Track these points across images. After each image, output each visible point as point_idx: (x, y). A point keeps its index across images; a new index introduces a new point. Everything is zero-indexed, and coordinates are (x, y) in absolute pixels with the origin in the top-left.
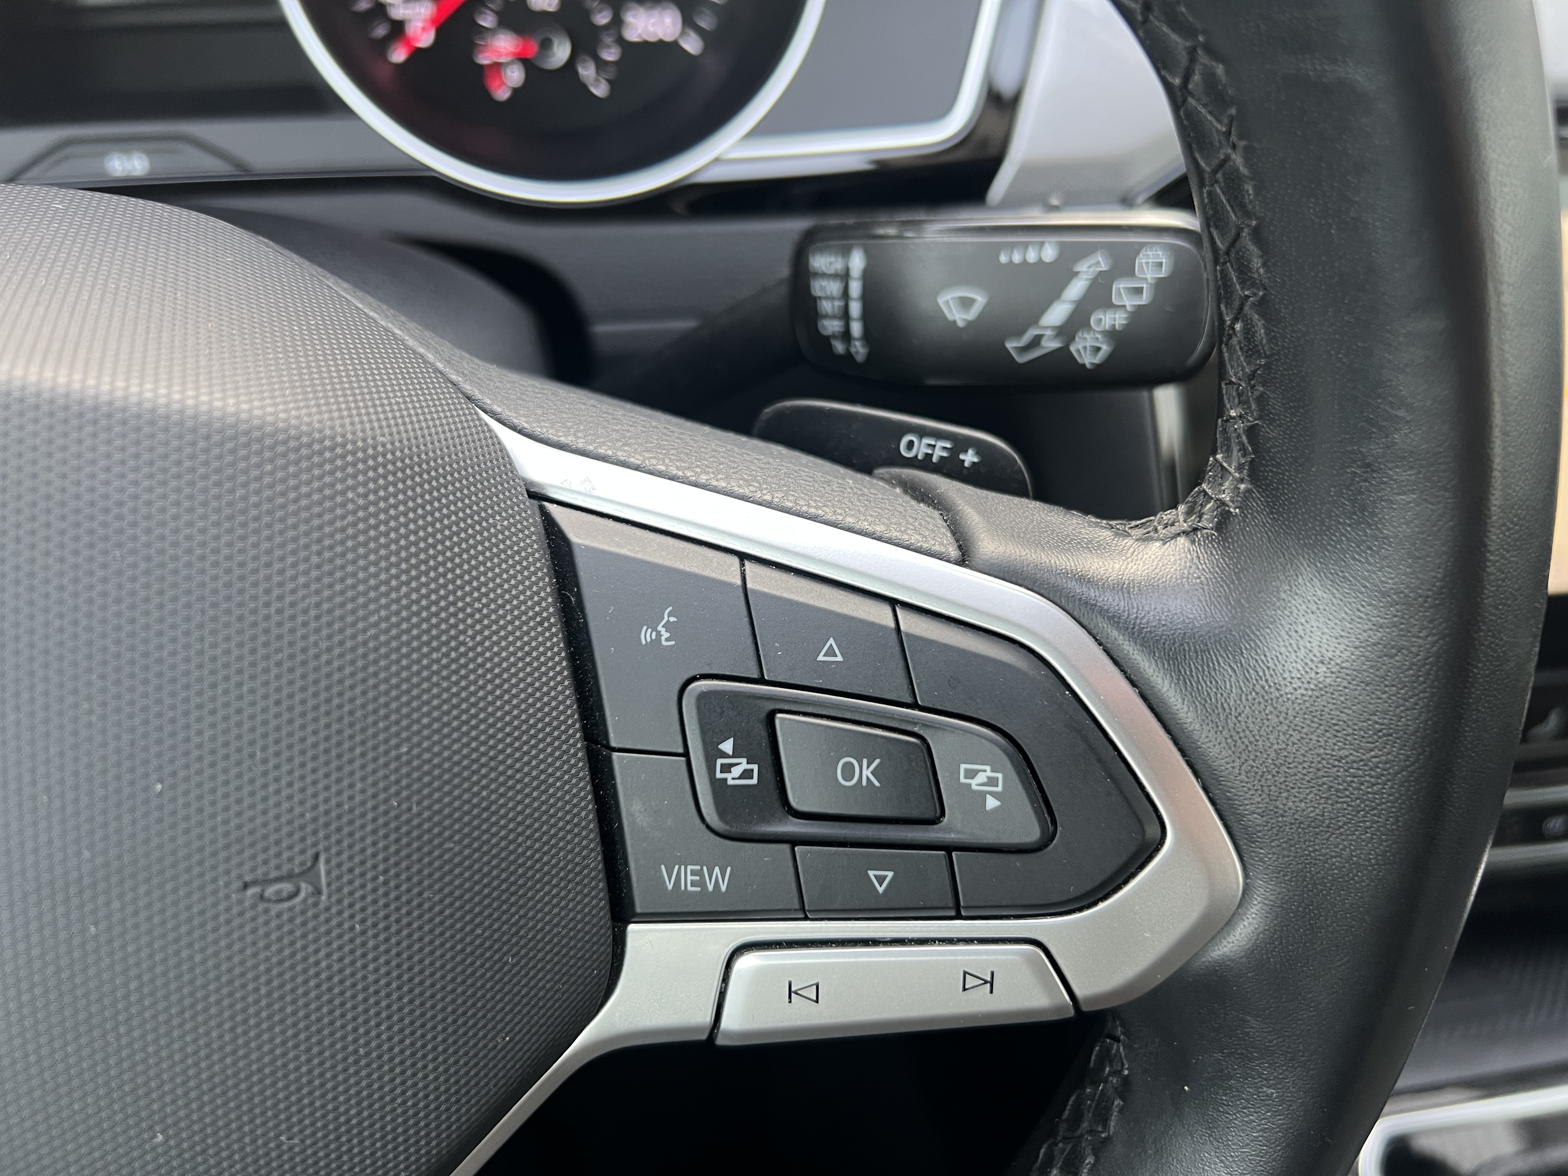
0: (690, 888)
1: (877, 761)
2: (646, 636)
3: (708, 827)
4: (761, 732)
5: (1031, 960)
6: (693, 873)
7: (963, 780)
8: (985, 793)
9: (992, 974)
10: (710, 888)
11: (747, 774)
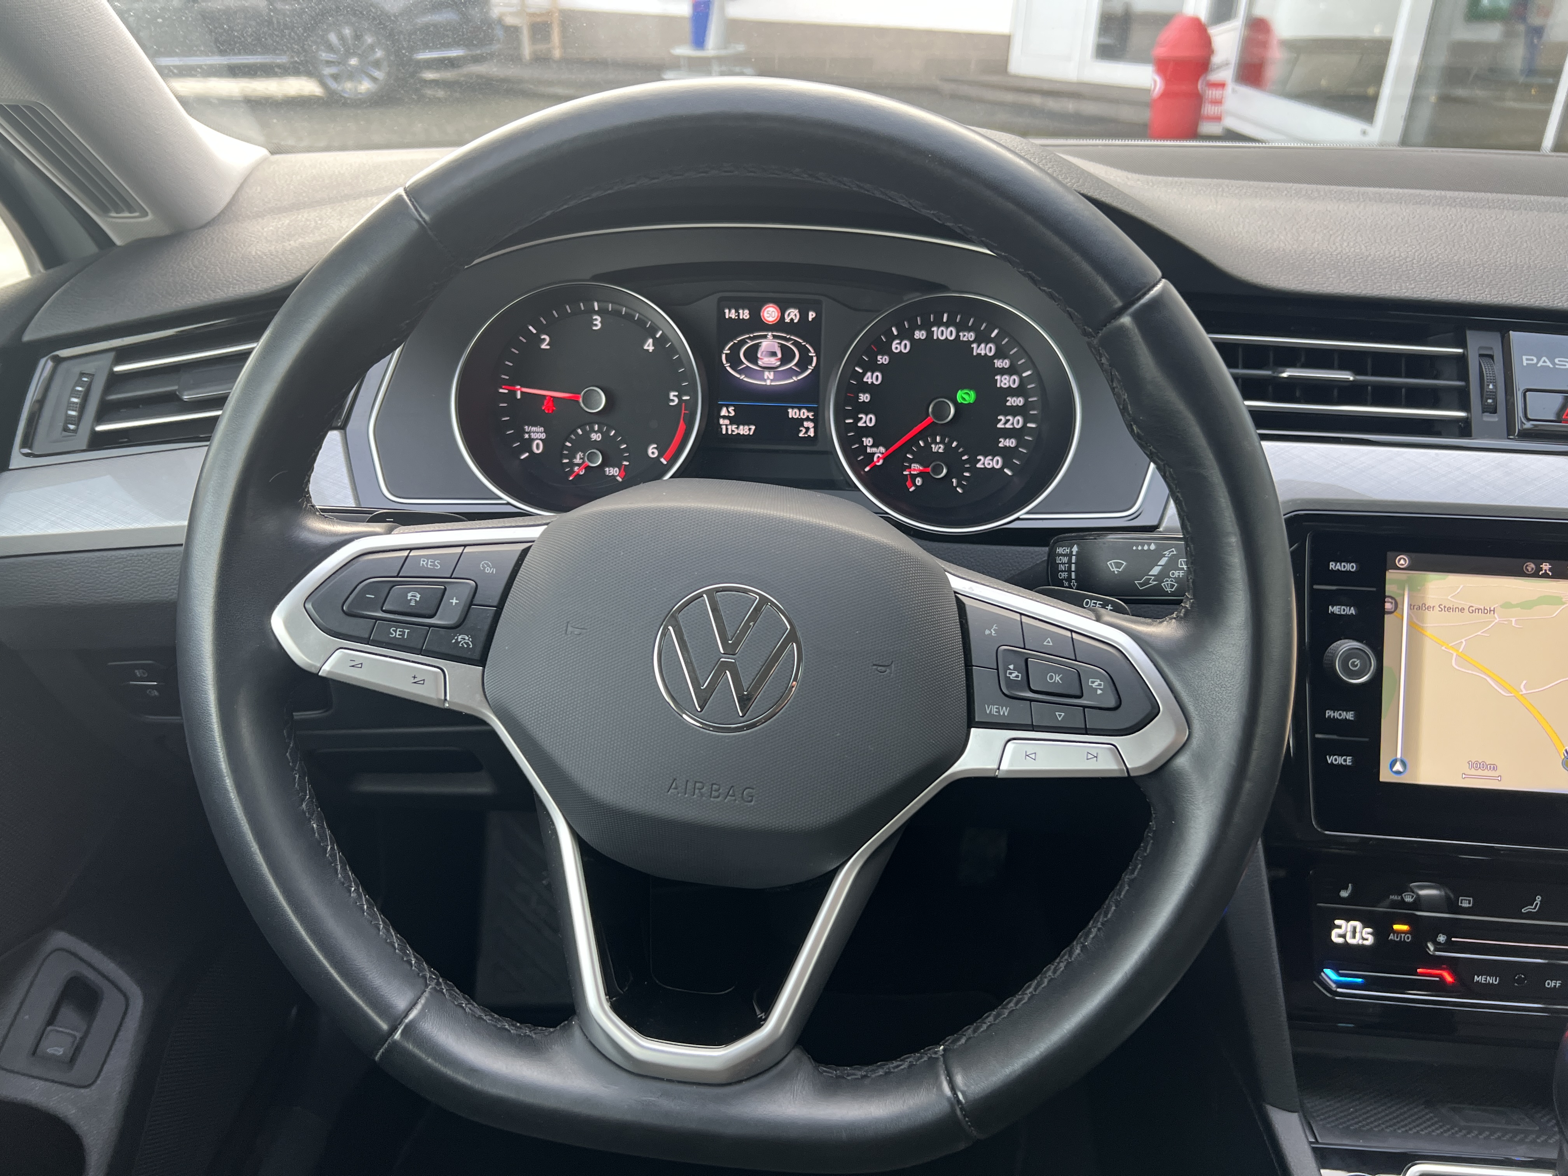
0: (995, 713)
1: (1061, 675)
2: (987, 632)
3: (1003, 693)
4: (1023, 664)
5: (1110, 749)
6: (996, 708)
7: (1090, 684)
8: (1097, 689)
9: (1097, 754)
10: (1002, 714)
11: (1017, 676)
